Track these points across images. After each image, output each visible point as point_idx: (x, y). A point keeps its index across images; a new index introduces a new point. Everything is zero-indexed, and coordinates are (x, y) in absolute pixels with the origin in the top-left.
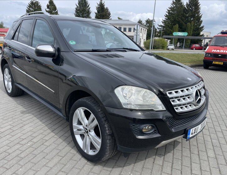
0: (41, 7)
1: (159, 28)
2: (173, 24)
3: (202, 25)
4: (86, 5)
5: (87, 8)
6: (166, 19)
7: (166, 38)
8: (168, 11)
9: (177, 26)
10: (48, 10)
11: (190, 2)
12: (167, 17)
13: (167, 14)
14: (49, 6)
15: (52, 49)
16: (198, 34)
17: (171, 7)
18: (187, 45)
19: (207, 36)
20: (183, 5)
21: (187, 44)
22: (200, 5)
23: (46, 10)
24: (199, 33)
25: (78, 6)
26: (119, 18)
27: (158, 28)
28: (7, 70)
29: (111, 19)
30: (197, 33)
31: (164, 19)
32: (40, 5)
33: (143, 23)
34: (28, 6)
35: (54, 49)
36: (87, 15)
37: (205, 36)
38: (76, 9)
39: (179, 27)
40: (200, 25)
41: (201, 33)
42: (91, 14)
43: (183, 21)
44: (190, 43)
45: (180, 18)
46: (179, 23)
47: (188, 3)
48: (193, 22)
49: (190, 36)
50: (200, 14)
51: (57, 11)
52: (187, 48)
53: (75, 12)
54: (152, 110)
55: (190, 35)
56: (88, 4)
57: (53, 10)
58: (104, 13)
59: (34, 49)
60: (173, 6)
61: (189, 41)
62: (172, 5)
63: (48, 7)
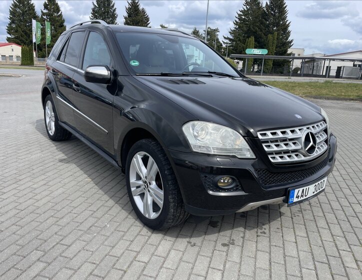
0: (34, 7)
1: (226, 42)
2: (246, 35)
3: (290, 39)
4: (109, 5)
5: (111, 8)
6: (236, 28)
7: (237, 59)
8: (239, 15)
9: (252, 39)
10: (45, 11)
11: (271, 3)
12: (237, 25)
13: (237, 20)
14: (48, 5)
15: (107, 71)
16: (284, 53)
17: (243, 9)
18: (267, 69)
19: (299, 55)
20: (262, 6)
21: (268, 67)
22: (286, 7)
23: (42, 12)
24: (286, 51)
25: (97, 5)
26: (162, 26)
27: (223, 42)
28: (49, 103)
29: (150, 27)
30: (282, 51)
31: (233, 29)
32: (33, 4)
33: (200, 34)
34: (13, 5)
35: (109, 72)
36: (111, 20)
37: (296, 56)
38: (93, 10)
39: (255, 41)
40: (287, 39)
41: (289, 51)
42: (117, 19)
43: (261, 31)
44: (272, 65)
45: (257, 26)
46: (255, 34)
47: (269, 4)
48: (276, 33)
49: (272, 55)
50: (287, 20)
51: (61, 14)
52: (268, 74)
53: (91, 15)
54: (234, 157)
55: (271, 53)
56: (113, 3)
57: (54, 11)
58: (139, 17)
59: (83, 72)
60: (247, 8)
61: (271, 63)
62: (245, 7)
63: (46, 6)
